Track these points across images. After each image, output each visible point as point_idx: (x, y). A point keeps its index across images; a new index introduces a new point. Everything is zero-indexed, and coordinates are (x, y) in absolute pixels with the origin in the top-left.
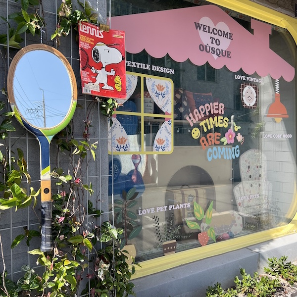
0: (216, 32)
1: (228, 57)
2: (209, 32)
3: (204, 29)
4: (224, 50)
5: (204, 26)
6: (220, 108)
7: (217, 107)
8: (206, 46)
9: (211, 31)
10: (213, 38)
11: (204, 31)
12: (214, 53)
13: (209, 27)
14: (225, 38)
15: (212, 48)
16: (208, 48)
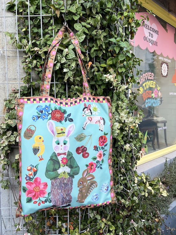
0: (151, 30)
1: (156, 45)
2: (148, 29)
3: (146, 27)
4: (155, 41)
5: (146, 25)
6: (152, 76)
7: (151, 75)
8: (147, 38)
9: (149, 29)
10: (150, 33)
11: (146, 28)
12: (150, 42)
13: (148, 26)
14: (155, 34)
15: (150, 39)
16: (148, 39)
